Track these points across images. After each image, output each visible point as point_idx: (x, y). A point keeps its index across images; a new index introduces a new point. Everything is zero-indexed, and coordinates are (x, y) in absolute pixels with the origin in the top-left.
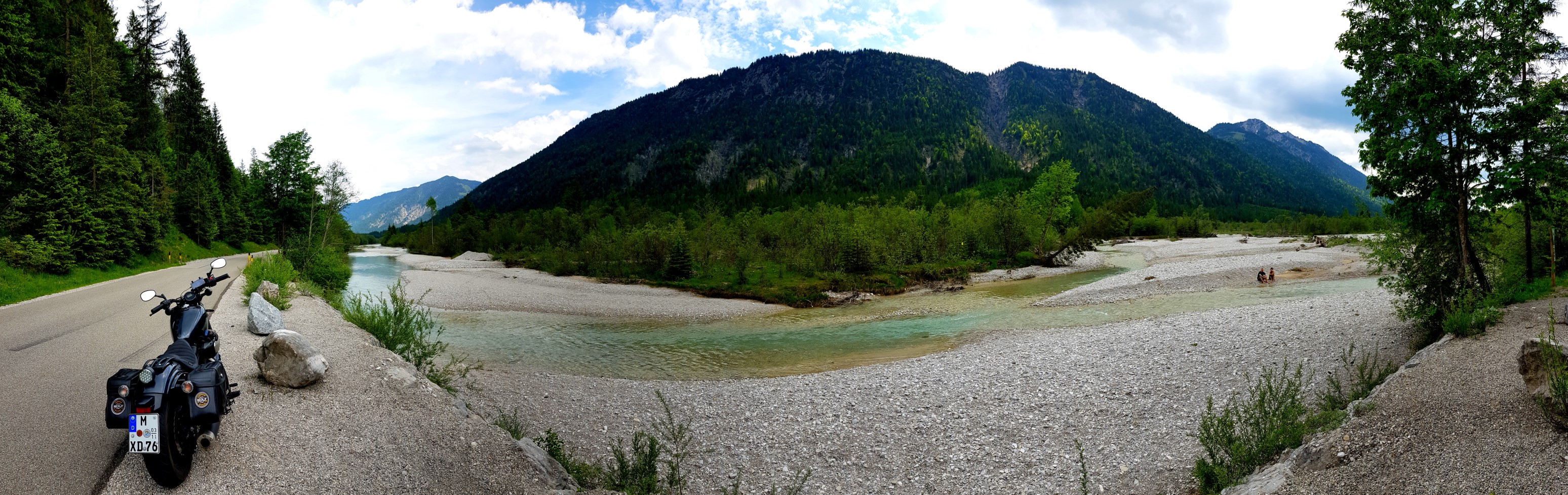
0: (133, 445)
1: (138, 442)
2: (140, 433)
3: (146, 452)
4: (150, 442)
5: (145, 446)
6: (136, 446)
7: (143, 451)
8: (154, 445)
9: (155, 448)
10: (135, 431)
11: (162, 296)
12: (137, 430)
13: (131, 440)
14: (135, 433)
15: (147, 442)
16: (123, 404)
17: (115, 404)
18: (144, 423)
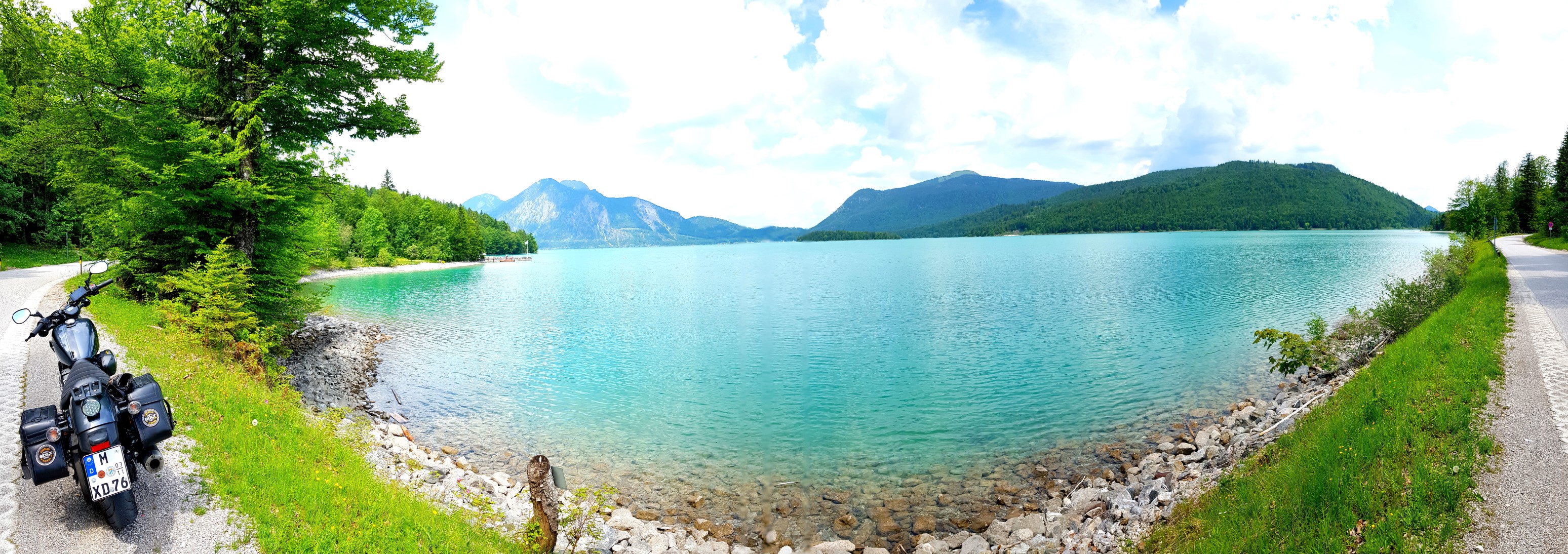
0: (97, 491)
1: (103, 485)
2: (102, 475)
3: (115, 492)
4: (117, 481)
5: (112, 486)
6: (101, 491)
7: (111, 493)
8: (123, 481)
9: (124, 484)
10: (95, 473)
11: (38, 315)
12: (98, 471)
13: (93, 485)
14: (96, 476)
15: (113, 482)
16: (51, 450)
17: (40, 454)
18: (104, 461)
